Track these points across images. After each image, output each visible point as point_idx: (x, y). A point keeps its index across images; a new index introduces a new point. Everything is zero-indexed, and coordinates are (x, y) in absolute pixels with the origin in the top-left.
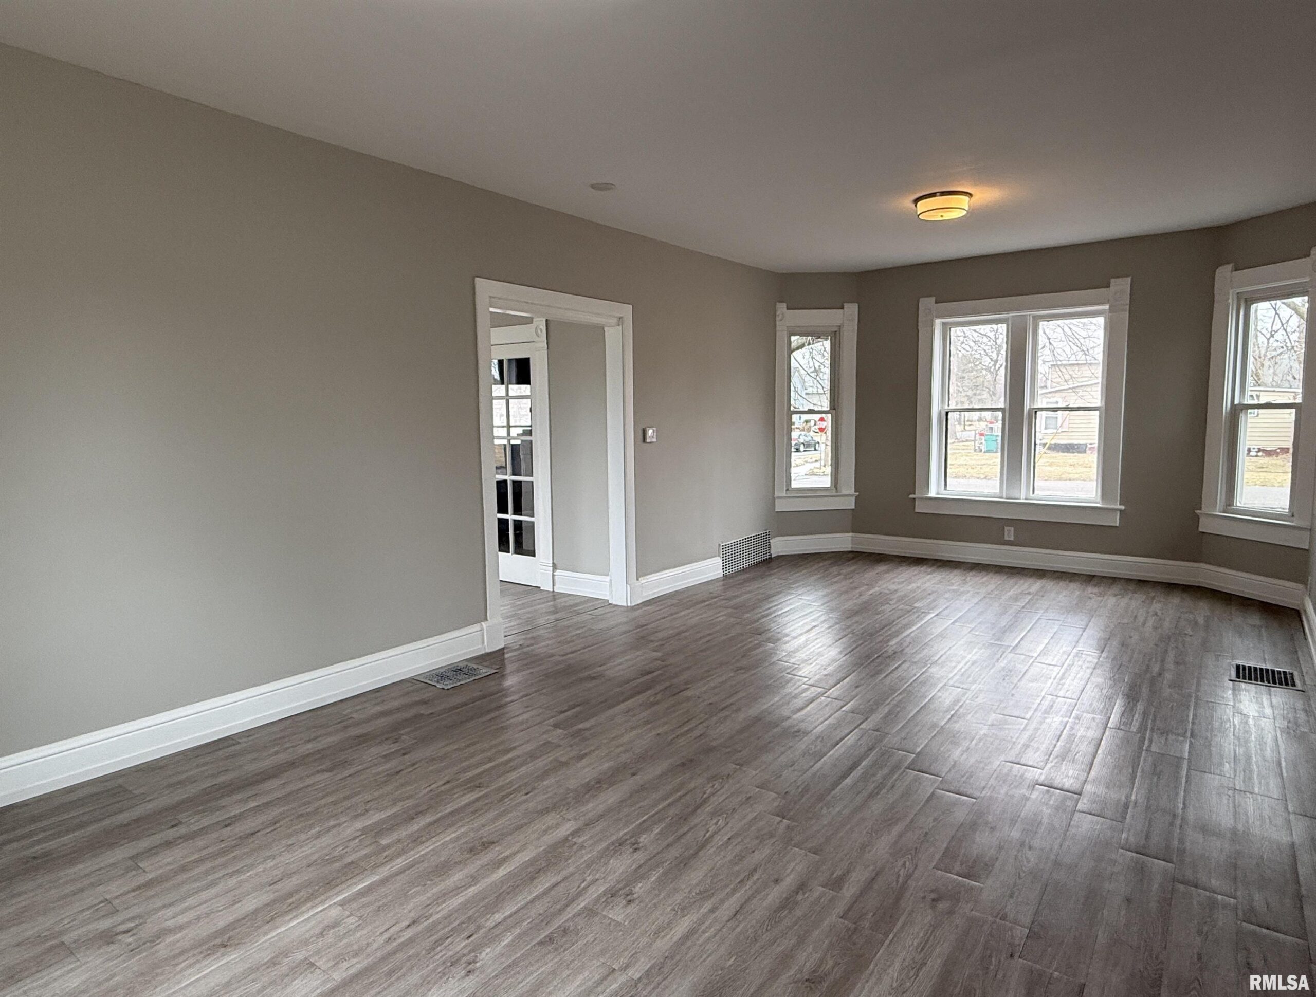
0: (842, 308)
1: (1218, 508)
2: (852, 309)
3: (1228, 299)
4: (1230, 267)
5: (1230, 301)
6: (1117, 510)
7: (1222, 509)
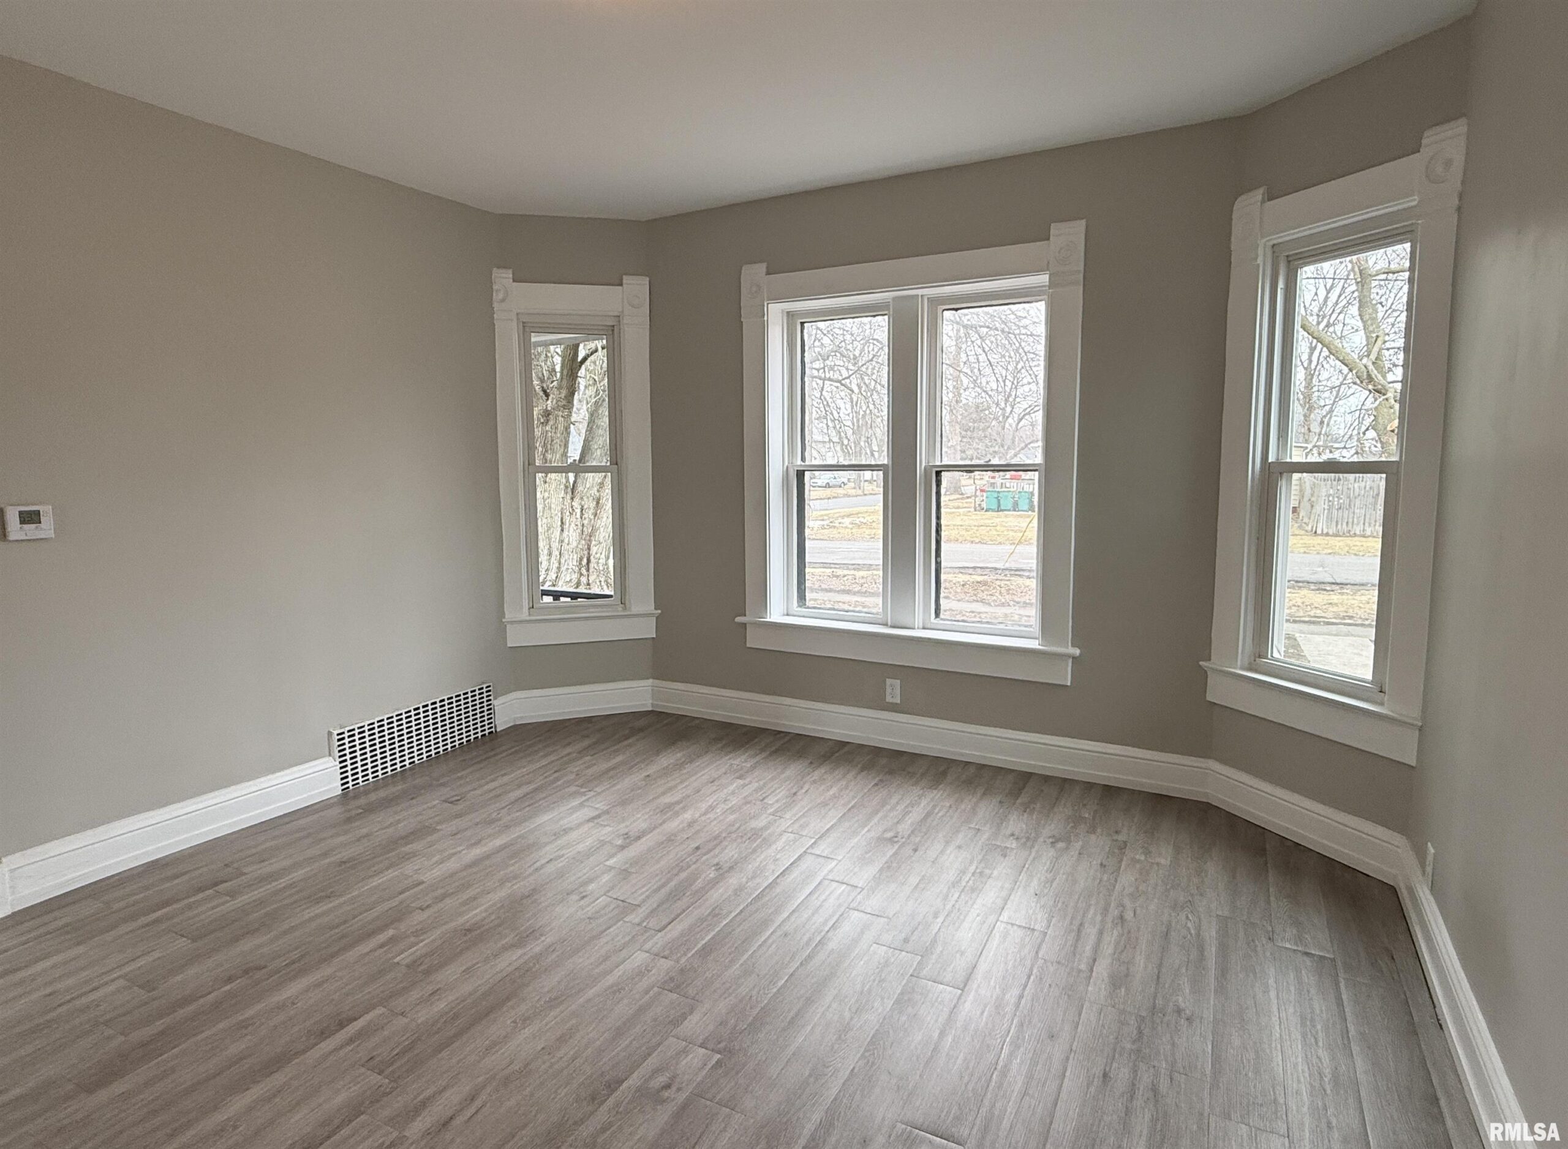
0: (621, 284)
1: (1239, 663)
2: (637, 287)
3: (1256, 259)
4: (1258, 194)
5: (1260, 261)
6: (1068, 656)
7: (1246, 664)
